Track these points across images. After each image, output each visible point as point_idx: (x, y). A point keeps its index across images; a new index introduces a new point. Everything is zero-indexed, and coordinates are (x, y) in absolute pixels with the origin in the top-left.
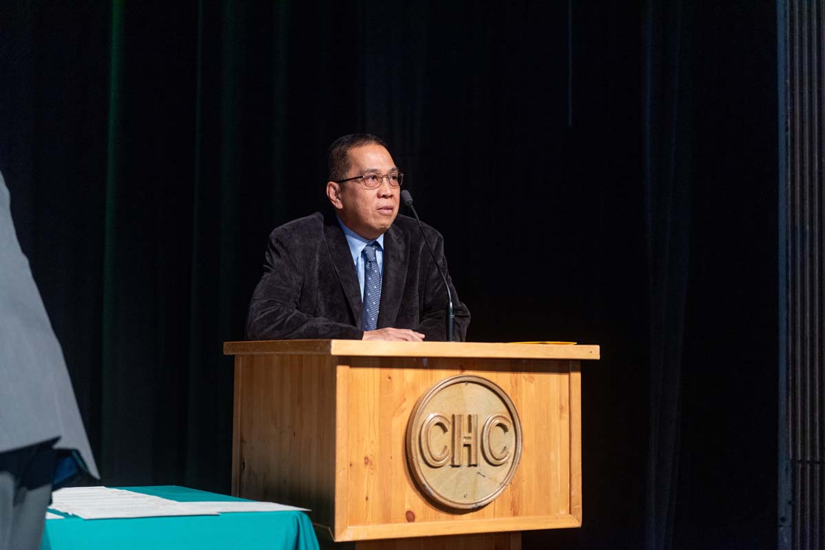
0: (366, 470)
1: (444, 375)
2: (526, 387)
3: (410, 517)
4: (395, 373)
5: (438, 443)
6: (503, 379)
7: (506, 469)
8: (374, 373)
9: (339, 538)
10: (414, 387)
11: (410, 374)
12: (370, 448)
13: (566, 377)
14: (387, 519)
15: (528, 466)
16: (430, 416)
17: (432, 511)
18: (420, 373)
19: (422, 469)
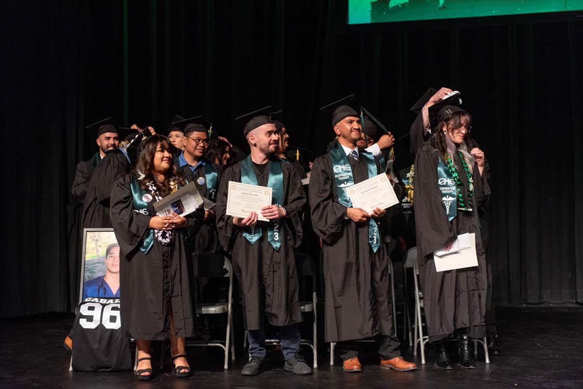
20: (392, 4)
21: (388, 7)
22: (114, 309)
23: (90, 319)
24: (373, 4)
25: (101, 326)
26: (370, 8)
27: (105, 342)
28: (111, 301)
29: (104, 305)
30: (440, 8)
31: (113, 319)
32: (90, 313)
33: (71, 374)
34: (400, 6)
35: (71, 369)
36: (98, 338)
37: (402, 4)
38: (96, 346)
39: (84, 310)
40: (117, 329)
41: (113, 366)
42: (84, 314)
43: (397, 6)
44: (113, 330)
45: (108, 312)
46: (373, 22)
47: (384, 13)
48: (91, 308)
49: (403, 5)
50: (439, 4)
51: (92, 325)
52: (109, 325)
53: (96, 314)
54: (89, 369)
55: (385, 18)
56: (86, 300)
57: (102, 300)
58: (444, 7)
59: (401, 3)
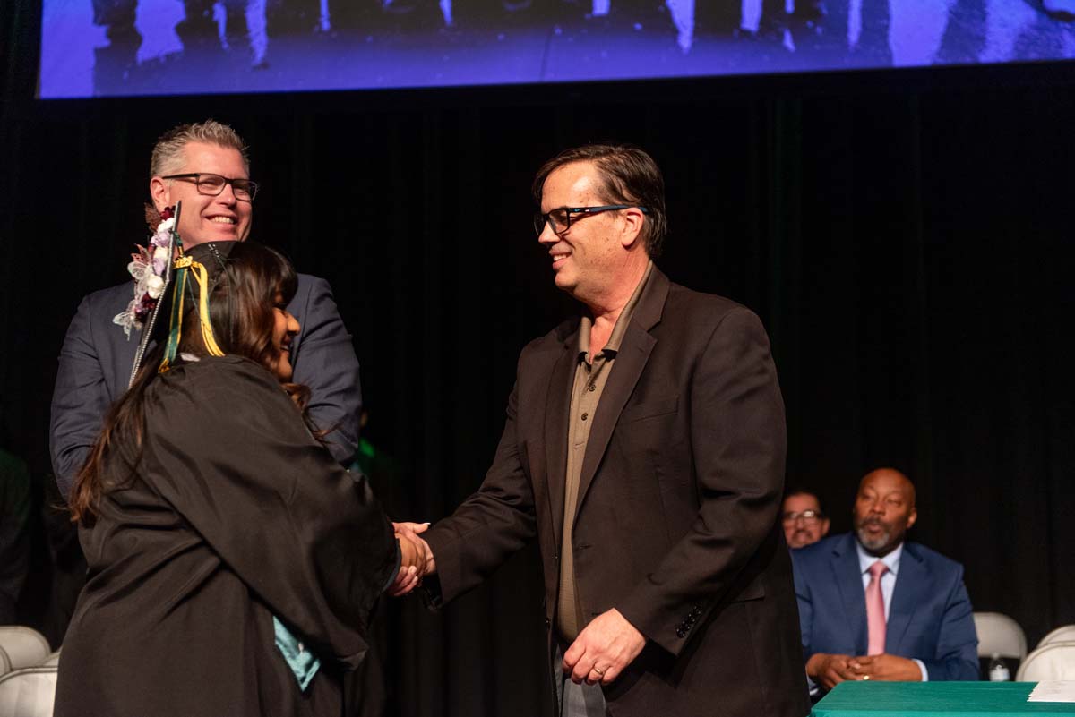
20: (143, 54)
21: (135, 62)
24: (99, 52)
26: (92, 61)
30: (255, 68)
34: (162, 60)
37: (167, 56)
43: (156, 60)
46: (99, 93)
47: (126, 75)
49: (170, 57)
50: (254, 57)
55: (127, 86)
58: (265, 65)
59: (164, 53)
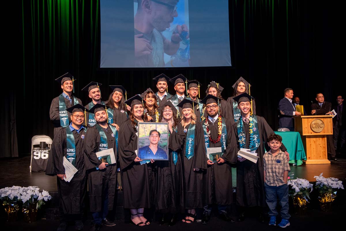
0: (306, 129)
1: (315, 119)
2: (325, 120)
3: (311, 133)
4: (309, 119)
5: (314, 126)
6: (322, 119)
7: (322, 129)
8: (307, 119)
9: (303, 135)
10: (311, 120)
11: (311, 119)
12: (306, 126)
13: (330, 119)
14: (309, 133)
15: (326, 128)
16: (313, 123)
17: (314, 133)
18: (312, 119)
19: (312, 128)
22: (44, 153)
23: (37, 156)
25: (41, 158)
27: (42, 163)
28: (43, 151)
29: (41, 152)
31: (45, 156)
32: (37, 154)
33: (31, 173)
35: (31, 171)
36: (40, 162)
38: (39, 164)
39: (35, 154)
40: (46, 159)
41: (45, 170)
42: (35, 155)
44: (45, 159)
45: (43, 154)
48: (37, 153)
51: (38, 158)
52: (43, 158)
53: (39, 155)
54: (37, 171)
56: (35, 151)
57: (40, 151)
